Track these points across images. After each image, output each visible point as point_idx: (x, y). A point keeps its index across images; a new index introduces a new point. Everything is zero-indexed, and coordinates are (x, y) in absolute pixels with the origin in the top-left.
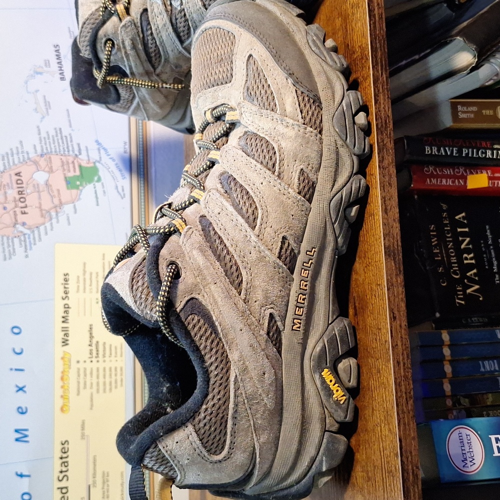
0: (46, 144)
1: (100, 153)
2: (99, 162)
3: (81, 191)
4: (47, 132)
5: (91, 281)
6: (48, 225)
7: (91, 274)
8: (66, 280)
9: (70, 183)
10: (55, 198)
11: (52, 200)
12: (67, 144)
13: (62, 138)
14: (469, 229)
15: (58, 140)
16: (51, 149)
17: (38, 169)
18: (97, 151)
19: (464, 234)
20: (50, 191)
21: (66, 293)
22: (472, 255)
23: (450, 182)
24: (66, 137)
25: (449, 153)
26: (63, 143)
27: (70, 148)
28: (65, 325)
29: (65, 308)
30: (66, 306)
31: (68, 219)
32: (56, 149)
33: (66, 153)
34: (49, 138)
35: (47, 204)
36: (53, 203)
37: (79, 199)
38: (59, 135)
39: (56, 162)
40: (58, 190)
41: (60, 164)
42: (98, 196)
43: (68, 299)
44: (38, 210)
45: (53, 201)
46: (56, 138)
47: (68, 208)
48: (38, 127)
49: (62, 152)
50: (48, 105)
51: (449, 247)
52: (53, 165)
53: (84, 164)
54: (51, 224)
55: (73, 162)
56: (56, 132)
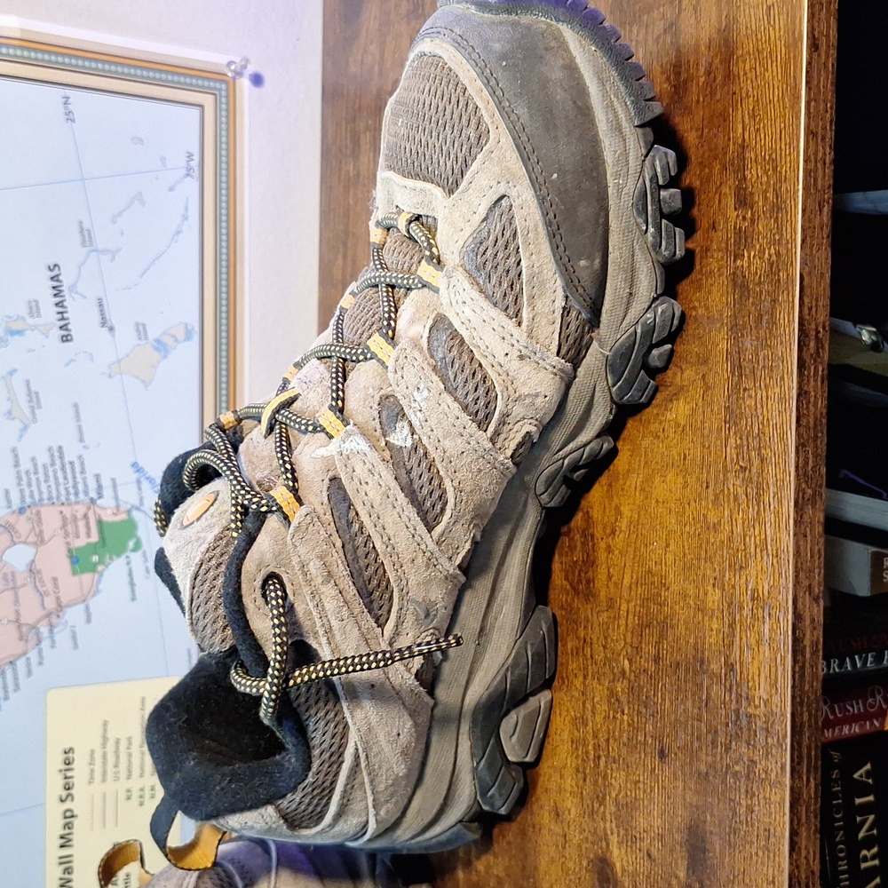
0: (29, 485)
1: (140, 489)
2: (138, 509)
3: (101, 575)
4: (33, 459)
5: (117, 757)
6: (33, 655)
7: (117, 742)
8: (68, 762)
9: (79, 561)
10: (47, 596)
11: (43, 600)
12: (74, 477)
13: (63, 468)
14: (875, 797)
15: (55, 472)
16: (41, 493)
17: (12, 540)
18: (134, 486)
19: (865, 809)
20: (38, 584)
21: (68, 788)
22: (875, 850)
23: (856, 729)
24: (71, 463)
25: (859, 665)
26: (65, 478)
27: (81, 488)
28: (65, 852)
29: (65, 818)
30: (68, 814)
31: (74, 637)
32: (50, 492)
33: (72, 498)
34: (36, 472)
35: (31, 612)
36: (44, 608)
37: (97, 592)
38: (58, 462)
39: (51, 519)
40: (55, 579)
41: (59, 523)
42: (135, 581)
43: (72, 800)
44: (12, 628)
45: (43, 605)
46: (50, 470)
47: (74, 615)
48: (14, 450)
49: (63, 498)
50: (34, 398)
51: (837, 839)
52: (43, 528)
53: (108, 517)
54: (40, 652)
55: (85, 516)
56: (52, 456)
